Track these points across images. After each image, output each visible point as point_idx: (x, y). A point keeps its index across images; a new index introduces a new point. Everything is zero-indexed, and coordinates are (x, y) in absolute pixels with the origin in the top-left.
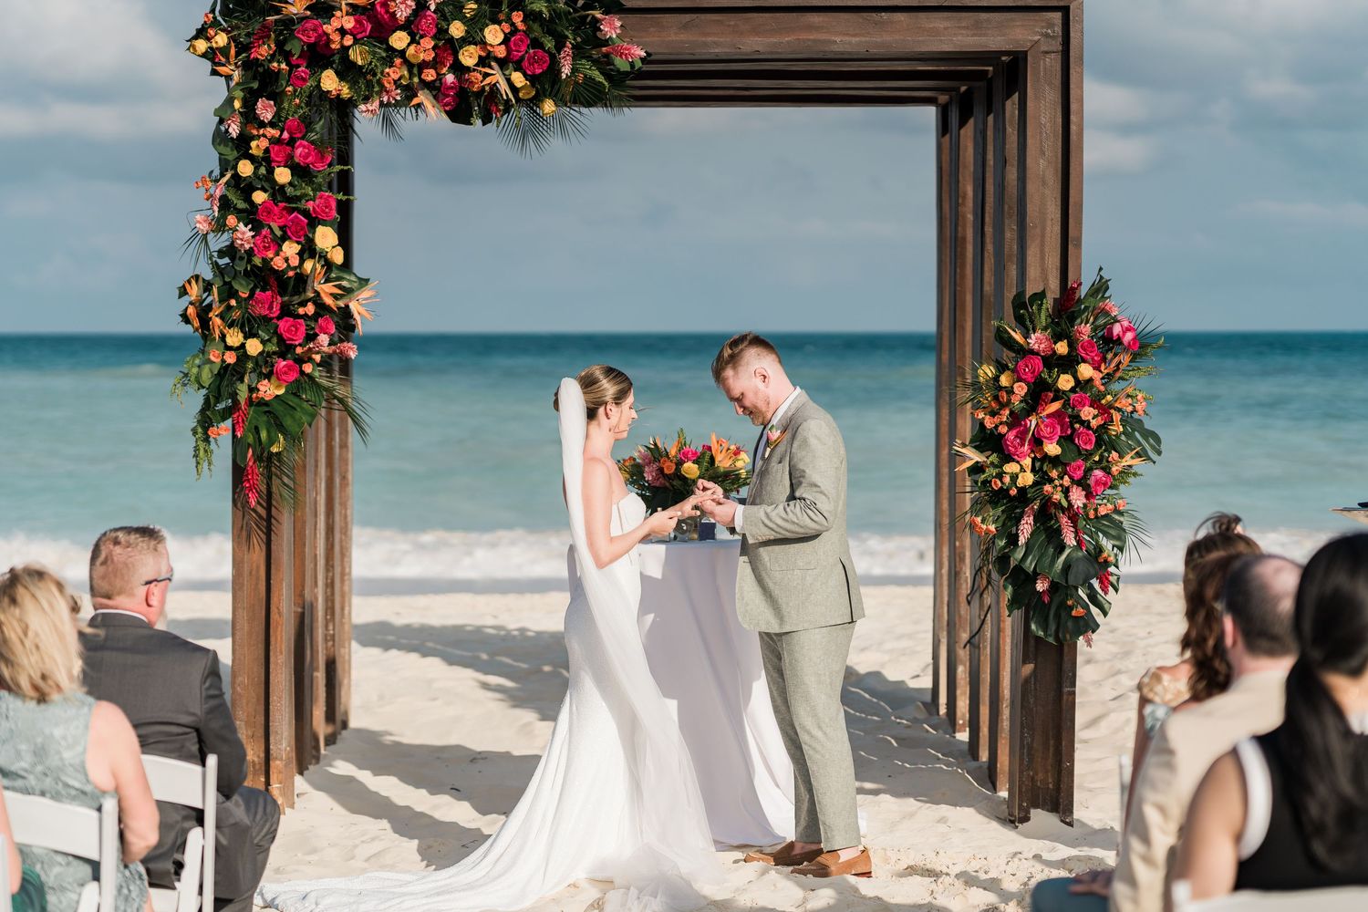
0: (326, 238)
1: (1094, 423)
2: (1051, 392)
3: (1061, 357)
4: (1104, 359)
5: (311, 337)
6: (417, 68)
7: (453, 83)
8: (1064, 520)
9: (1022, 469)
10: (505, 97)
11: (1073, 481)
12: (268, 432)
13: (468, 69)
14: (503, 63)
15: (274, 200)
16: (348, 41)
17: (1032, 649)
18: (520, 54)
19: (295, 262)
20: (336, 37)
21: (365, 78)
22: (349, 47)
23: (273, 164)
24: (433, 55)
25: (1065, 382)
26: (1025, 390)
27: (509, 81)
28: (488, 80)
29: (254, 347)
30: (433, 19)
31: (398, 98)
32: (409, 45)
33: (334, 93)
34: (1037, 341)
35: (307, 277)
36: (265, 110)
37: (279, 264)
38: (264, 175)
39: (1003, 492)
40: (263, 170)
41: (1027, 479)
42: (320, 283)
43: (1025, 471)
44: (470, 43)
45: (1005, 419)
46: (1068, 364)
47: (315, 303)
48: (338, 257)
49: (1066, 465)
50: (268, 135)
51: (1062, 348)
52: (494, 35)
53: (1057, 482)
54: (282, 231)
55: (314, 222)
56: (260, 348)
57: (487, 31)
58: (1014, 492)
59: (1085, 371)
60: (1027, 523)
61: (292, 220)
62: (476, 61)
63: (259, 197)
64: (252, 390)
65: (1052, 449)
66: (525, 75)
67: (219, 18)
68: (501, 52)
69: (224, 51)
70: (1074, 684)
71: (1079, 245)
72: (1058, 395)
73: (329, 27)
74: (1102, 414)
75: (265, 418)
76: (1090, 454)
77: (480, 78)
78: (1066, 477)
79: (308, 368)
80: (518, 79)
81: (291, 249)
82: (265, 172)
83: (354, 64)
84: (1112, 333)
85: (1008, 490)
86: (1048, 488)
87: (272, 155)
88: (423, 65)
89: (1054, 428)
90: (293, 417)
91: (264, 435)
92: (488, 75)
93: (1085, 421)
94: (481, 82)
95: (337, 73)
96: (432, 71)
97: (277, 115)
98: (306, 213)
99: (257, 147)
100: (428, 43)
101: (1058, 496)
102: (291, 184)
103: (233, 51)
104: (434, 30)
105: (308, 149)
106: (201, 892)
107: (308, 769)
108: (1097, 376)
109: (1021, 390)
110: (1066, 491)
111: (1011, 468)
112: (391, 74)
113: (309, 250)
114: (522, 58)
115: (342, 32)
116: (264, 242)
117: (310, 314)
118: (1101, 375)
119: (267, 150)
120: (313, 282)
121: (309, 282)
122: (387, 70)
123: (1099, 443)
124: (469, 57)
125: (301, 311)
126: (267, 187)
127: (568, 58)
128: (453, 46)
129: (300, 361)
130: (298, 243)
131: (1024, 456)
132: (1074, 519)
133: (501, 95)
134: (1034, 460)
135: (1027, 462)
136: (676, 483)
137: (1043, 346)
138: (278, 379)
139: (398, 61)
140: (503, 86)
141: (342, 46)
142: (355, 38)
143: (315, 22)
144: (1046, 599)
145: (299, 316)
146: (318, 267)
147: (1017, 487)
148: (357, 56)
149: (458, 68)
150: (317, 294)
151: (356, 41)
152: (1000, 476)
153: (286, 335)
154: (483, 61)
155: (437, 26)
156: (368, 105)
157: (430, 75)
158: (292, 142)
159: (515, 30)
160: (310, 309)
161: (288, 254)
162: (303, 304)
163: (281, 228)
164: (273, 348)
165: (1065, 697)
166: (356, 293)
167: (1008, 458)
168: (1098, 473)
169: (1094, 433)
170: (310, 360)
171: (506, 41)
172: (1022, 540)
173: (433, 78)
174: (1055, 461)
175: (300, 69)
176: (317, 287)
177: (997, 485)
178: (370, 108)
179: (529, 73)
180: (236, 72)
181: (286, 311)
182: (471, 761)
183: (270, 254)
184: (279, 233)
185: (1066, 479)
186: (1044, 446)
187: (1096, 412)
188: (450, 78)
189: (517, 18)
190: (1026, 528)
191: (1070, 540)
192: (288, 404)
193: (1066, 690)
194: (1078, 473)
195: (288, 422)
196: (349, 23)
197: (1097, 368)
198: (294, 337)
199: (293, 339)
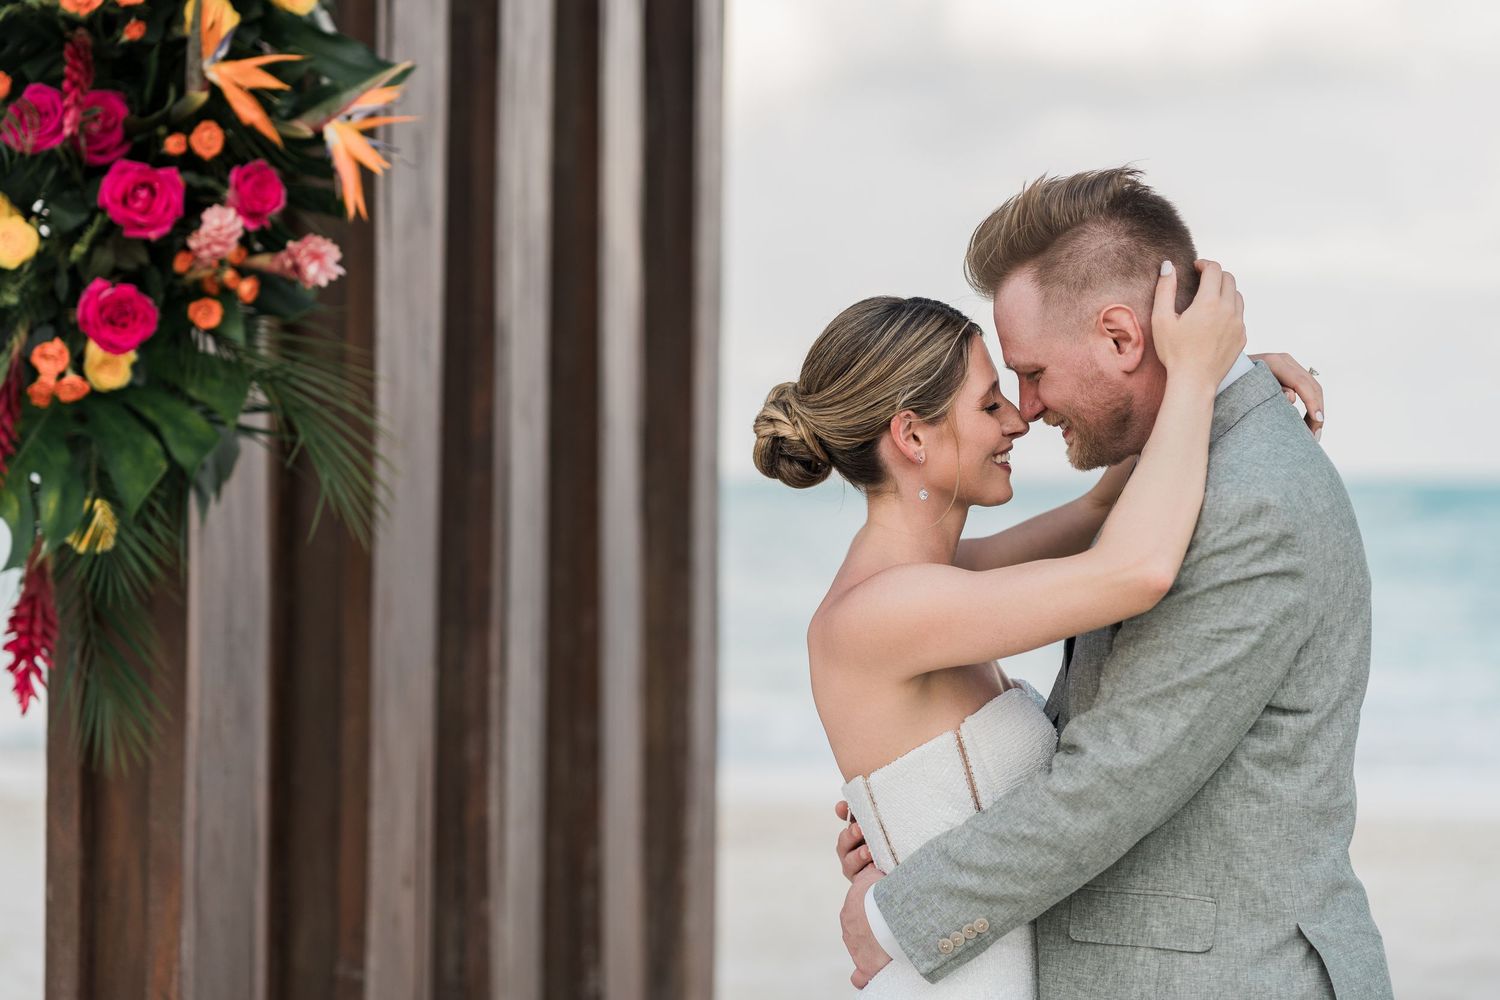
12: (63, 496)
42: (215, 61)
79: (205, 314)
91: (50, 504)
117: (206, 155)
120: (200, 55)
125: (173, 145)
145: (167, 160)
150: (215, 91)
153: (115, 212)
160: (208, 140)
162: (186, 125)
166: (346, 96)
176: (216, 73)
192: (138, 416)
198: (141, 220)
199: (141, 227)
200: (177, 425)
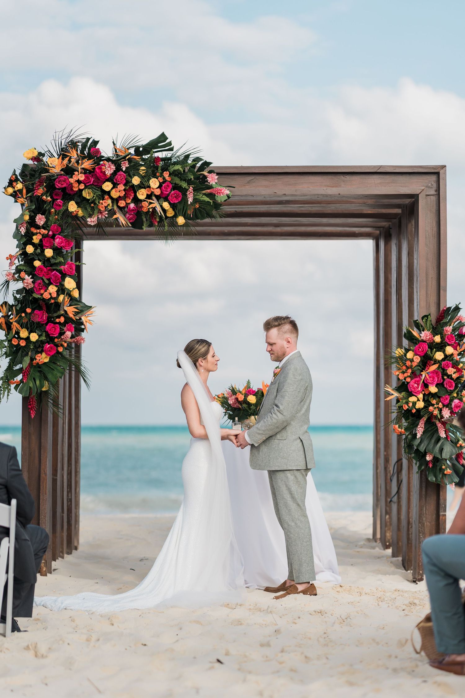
0: (69, 283)
1: (455, 376)
2: (432, 360)
3: (437, 344)
4: (459, 344)
5: (62, 334)
6: (115, 201)
7: (134, 207)
8: (439, 425)
9: (418, 400)
10: (160, 214)
11: (444, 406)
12: (40, 381)
13: (141, 201)
14: (158, 198)
15: (44, 266)
16: (82, 186)
17: (424, 493)
18: (167, 193)
19: (55, 295)
20: (76, 185)
21: (90, 206)
22: (82, 190)
23: (44, 248)
24: (124, 193)
25: (439, 356)
26: (419, 360)
27: (161, 206)
28: (151, 206)
29: (34, 337)
30: (124, 176)
31: (107, 216)
32: (112, 189)
33: (75, 213)
34: (425, 335)
35: (61, 303)
36: (40, 220)
37: (46, 296)
38: (39, 253)
39: (409, 411)
40: (39, 251)
41: (421, 405)
42: (67, 306)
43: (420, 401)
44: (142, 188)
45: (409, 375)
46: (441, 347)
47: (65, 317)
48: (76, 294)
49: (439, 397)
50: (42, 233)
51: (438, 339)
52: (154, 183)
53: (436, 406)
54: (49, 281)
55: (64, 276)
56: (37, 337)
57: (151, 181)
58: (414, 411)
59: (449, 350)
60: (421, 427)
61: (53, 275)
62: (145, 196)
63: (37, 263)
64: (32, 359)
65: (433, 389)
66: (170, 203)
67: (19, 177)
68: (158, 192)
69: (20, 191)
70: (445, 511)
71: (445, 290)
72: (436, 362)
73: (72, 180)
74: (458, 372)
75: (38, 374)
76: (452, 392)
77: (148, 205)
78: (440, 404)
79: (61, 349)
80: (166, 205)
81: (53, 289)
82: (40, 252)
83: (85, 199)
84: (462, 332)
85: (411, 410)
86: (431, 408)
87: (44, 243)
88: (120, 198)
89: (434, 378)
90: (53, 374)
91: (38, 382)
92: (151, 203)
93: (450, 375)
94: (148, 207)
95: (76, 203)
96: (123, 202)
97: (46, 223)
98: (60, 272)
99: (36, 239)
100: (121, 187)
101: (436, 412)
102: (52, 257)
103: (24, 191)
104: (125, 181)
105: (62, 239)
106: (7, 572)
107: (58, 559)
108: (456, 353)
109: (417, 359)
110: (440, 410)
111: (412, 399)
112: (103, 203)
113: (62, 290)
114: (168, 195)
115: (79, 182)
116: (39, 286)
117: (62, 322)
118: (457, 352)
119: (41, 240)
120: (64, 306)
121: (61, 306)
122: (101, 201)
123: (456, 387)
124: (142, 194)
125: (57, 320)
126: (41, 259)
127: (191, 194)
128: (134, 189)
129: (57, 346)
130: (56, 286)
131: (419, 393)
132: (444, 424)
133: (158, 213)
134: (424, 395)
135: (421, 396)
136: (244, 405)
137: (428, 338)
138: (46, 354)
139: (106, 197)
140: (159, 209)
141: (79, 189)
142: (85, 185)
143: (65, 177)
144: (431, 466)
145: (57, 323)
146: (66, 298)
147: (416, 409)
148: (87, 194)
149: (136, 200)
150: (65, 311)
151: (86, 187)
152: (407, 403)
153: (49, 332)
154: (149, 197)
155: (126, 179)
156: (92, 219)
157: (122, 204)
158: (53, 237)
159: (165, 181)
160: (62, 320)
161: (51, 292)
162: (59, 317)
163: (48, 279)
164: (43, 338)
165: (441, 517)
166: (85, 312)
167: (411, 394)
168: (456, 401)
169: (454, 381)
170: (62, 345)
171: (160, 187)
172: (419, 436)
173: (123, 205)
174: (434, 395)
175: (58, 201)
176: (66, 308)
177: (406, 407)
178: (93, 220)
179: (171, 202)
180: (26, 202)
181: (50, 320)
182: (140, 561)
183: (42, 291)
184: (47, 282)
185: (440, 405)
186: (429, 388)
187: (455, 370)
188: (132, 206)
189: (166, 175)
190: (420, 431)
191: (443, 435)
192: (51, 368)
193: (441, 513)
194: (446, 401)
195: (50, 376)
196: (82, 177)
197: (455, 349)
198: (54, 333)
199: (53, 334)
200: (57, 369)
